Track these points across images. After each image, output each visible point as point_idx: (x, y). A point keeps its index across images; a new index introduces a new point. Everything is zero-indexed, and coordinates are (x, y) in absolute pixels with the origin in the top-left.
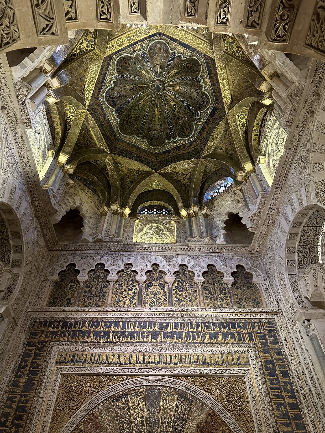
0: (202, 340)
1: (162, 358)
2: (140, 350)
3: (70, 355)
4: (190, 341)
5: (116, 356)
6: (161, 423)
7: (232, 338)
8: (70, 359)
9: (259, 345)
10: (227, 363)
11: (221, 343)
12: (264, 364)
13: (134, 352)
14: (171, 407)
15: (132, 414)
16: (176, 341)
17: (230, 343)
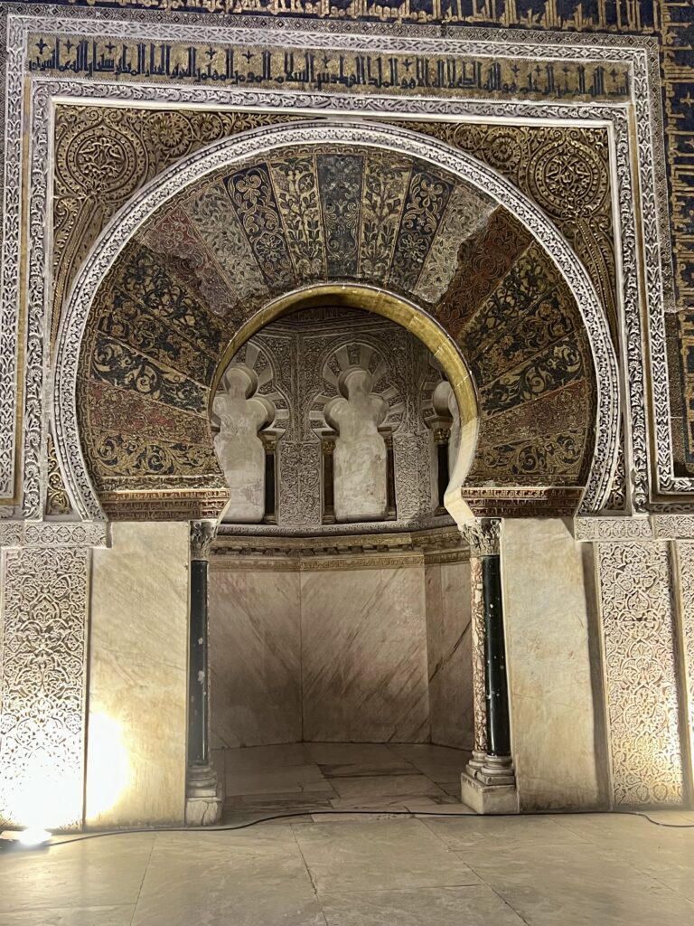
0: (491, 16)
1: (365, 67)
2: (295, 39)
3: (69, 45)
4: (455, 19)
5: (221, 53)
6: (366, 238)
7: (586, 14)
8: (73, 57)
9: (668, 38)
10: (562, 88)
11: (551, 29)
12: (672, 94)
13: (276, 44)
14: (391, 201)
15: (285, 215)
16: (408, 15)
17: (579, 29)
